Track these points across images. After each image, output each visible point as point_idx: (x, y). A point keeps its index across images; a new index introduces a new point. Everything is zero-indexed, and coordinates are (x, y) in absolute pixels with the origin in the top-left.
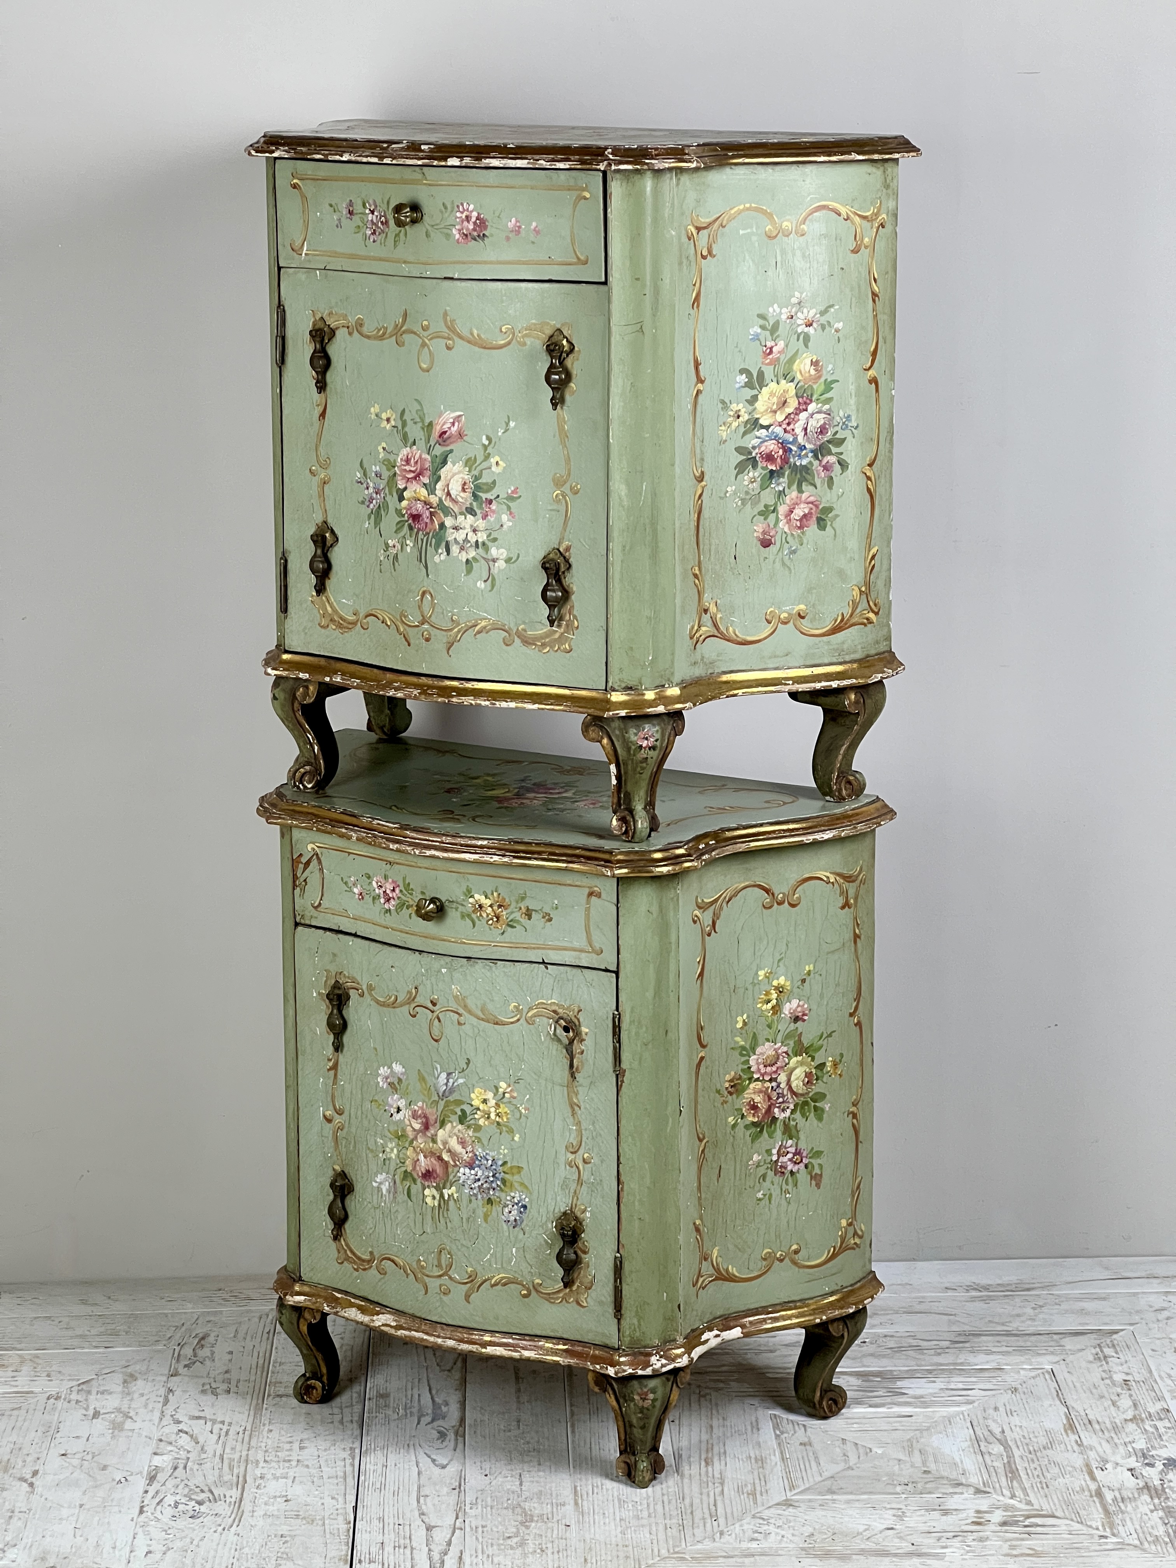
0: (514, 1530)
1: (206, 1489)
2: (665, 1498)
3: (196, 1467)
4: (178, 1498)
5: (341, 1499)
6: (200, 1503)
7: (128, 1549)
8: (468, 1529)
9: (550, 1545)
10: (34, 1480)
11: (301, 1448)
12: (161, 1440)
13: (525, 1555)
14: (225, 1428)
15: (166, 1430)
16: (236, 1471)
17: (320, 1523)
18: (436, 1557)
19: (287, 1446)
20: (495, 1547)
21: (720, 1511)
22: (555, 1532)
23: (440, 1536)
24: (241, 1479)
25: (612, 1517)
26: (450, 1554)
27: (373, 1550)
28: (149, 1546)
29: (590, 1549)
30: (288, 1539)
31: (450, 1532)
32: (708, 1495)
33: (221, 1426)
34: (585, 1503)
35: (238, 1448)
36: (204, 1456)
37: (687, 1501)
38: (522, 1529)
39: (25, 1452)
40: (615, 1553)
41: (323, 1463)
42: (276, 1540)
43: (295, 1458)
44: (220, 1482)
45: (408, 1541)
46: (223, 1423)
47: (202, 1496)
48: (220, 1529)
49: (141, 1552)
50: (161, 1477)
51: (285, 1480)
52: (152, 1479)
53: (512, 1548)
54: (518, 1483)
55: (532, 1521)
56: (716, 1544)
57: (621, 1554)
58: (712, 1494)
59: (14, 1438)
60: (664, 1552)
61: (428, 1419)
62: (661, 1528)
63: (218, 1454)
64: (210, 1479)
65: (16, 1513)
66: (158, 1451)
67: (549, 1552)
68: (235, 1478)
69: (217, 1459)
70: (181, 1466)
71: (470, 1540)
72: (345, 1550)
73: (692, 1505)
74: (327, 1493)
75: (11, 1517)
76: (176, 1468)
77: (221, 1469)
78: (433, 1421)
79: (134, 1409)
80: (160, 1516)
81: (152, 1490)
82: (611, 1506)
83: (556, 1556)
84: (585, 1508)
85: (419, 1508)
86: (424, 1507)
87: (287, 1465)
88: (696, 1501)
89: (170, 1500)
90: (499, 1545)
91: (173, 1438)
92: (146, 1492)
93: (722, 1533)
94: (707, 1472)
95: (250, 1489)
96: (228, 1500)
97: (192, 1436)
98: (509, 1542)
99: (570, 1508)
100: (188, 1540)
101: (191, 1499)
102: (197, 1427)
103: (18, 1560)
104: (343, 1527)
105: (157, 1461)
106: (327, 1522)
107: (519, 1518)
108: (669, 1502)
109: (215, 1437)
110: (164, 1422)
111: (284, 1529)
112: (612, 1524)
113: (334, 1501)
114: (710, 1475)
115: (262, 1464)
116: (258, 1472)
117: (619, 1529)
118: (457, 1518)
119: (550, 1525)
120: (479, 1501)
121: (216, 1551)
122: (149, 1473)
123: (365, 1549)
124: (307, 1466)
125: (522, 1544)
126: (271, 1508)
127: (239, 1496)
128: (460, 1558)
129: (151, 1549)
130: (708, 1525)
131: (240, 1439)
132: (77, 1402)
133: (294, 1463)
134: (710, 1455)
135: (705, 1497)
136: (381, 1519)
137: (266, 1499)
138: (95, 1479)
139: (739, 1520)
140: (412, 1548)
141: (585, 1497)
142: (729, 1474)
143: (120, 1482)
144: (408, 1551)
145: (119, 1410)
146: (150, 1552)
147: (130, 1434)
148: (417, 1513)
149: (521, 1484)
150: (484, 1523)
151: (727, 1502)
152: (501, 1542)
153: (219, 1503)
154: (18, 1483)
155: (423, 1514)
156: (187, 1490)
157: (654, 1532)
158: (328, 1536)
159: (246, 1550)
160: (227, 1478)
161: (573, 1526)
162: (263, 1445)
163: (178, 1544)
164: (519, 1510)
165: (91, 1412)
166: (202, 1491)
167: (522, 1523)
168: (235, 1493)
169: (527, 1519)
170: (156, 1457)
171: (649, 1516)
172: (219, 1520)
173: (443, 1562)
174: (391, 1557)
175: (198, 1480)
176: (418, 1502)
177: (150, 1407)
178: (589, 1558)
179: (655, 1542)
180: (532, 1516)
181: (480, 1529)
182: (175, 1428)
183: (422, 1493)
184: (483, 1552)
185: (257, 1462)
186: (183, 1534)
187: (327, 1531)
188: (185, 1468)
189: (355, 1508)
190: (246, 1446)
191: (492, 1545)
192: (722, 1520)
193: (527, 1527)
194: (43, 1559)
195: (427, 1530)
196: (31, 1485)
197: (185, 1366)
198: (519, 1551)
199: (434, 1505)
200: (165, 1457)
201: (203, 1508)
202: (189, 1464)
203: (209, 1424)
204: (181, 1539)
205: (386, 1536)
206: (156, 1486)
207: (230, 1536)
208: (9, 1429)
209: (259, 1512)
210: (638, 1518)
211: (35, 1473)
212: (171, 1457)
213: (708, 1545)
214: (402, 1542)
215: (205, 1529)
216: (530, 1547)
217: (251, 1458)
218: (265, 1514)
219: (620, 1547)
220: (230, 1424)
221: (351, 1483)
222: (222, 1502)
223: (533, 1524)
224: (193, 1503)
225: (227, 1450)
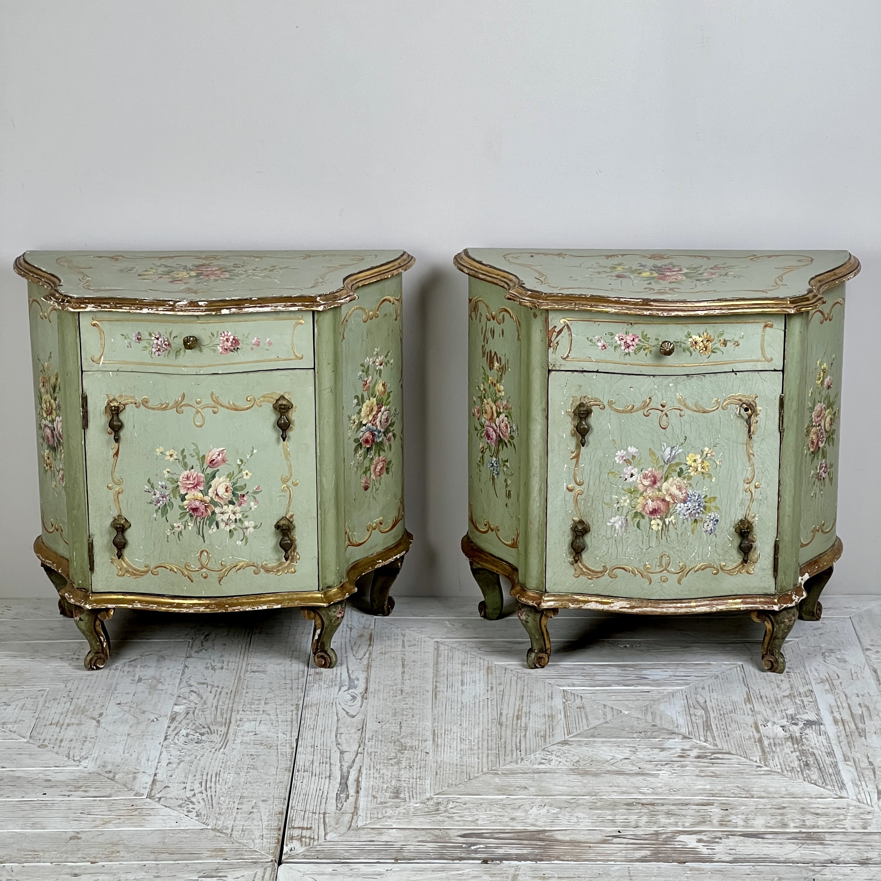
0: (394, 755)
1: (206, 726)
2: (490, 738)
3: (201, 713)
4: (188, 731)
5: (289, 734)
6: (202, 734)
7: (157, 761)
8: (366, 753)
9: (415, 764)
10: (100, 719)
11: (266, 704)
12: (179, 697)
13: (400, 770)
14: (219, 690)
15: (183, 690)
16: (225, 716)
17: (275, 748)
18: (345, 769)
19: (257, 702)
20: (382, 764)
21: (523, 746)
22: (419, 757)
23: (348, 757)
24: (228, 721)
25: (455, 748)
26: (354, 768)
27: (307, 764)
28: (169, 759)
29: (440, 767)
30: (255, 757)
31: (355, 754)
32: (516, 737)
33: (217, 689)
34: (439, 740)
35: (227, 702)
36: (205, 706)
37: (503, 740)
38: (399, 755)
39: (95, 701)
40: (455, 770)
41: (278, 713)
42: (247, 757)
43: (262, 709)
44: (215, 722)
45: (328, 760)
46: (218, 687)
47: (203, 730)
48: (213, 750)
49: (164, 763)
50: (179, 718)
51: (254, 722)
52: (173, 719)
53: (392, 765)
54: (399, 727)
55: (405, 749)
56: (519, 766)
57: (459, 770)
58: (518, 737)
59: (88, 693)
60: (485, 770)
61: (346, 688)
62: (485, 755)
63: (214, 705)
64: (209, 721)
65: (89, 739)
66: (178, 703)
67: (415, 768)
68: (224, 721)
69: (214, 709)
70: (191, 712)
71: (367, 760)
72: (290, 764)
73: (505, 742)
74: (280, 731)
75: (85, 741)
76: (188, 714)
77: (216, 715)
78: (349, 689)
79: (164, 677)
80: (177, 742)
81: (173, 726)
82: (455, 742)
83: (419, 770)
84: (439, 743)
85: (337, 741)
86: (339, 740)
87: (256, 713)
88: (509, 740)
89: (184, 732)
90: (384, 763)
91: (187, 695)
92: (169, 727)
93: (522, 759)
94: (517, 723)
95: (233, 726)
96: (219, 733)
97: (198, 695)
98: (391, 762)
99: (430, 742)
100: (193, 756)
101: (196, 732)
102: (202, 689)
103: (89, 767)
104: (289, 751)
105: (177, 709)
106: (279, 747)
107: (398, 748)
108: (492, 741)
109: (213, 695)
110: (181, 686)
111: (253, 751)
112: (455, 753)
113: (284, 736)
114: (519, 725)
115: (241, 712)
116: (238, 718)
117: (459, 756)
118: (359, 747)
119: (416, 752)
120: (374, 737)
121: (210, 763)
122: (171, 716)
123: (302, 763)
124: (269, 714)
125: (399, 763)
126: (245, 738)
127: (226, 731)
128: (360, 770)
129: (171, 761)
130: (514, 755)
131: (228, 697)
132: (128, 672)
133: (261, 712)
134: (520, 713)
135: (514, 738)
136: (313, 746)
137: (243, 733)
138: (138, 719)
139: (533, 752)
140: (331, 764)
141: (440, 736)
142: (531, 725)
143: (153, 721)
144: (328, 766)
145: (154, 678)
146: (170, 763)
147: (161, 692)
148: (335, 743)
149: (401, 728)
150: (376, 750)
151: (528, 741)
152: (386, 761)
153: (214, 735)
154: (91, 720)
155: (339, 744)
156: (194, 726)
157: (481, 758)
158: (279, 755)
159: (229, 763)
160: (219, 720)
161: (431, 754)
162: (242, 701)
163: (187, 759)
164: (397, 743)
165: (137, 678)
166: (204, 727)
167: (399, 751)
168: (224, 729)
169: (403, 748)
170: (176, 706)
171: (478, 748)
172: (213, 745)
173: (349, 772)
174: (318, 769)
175: (201, 721)
176: (336, 737)
177: (173, 676)
178: (439, 772)
179: (480, 763)
180: (406, 747)
181: (373, 754)
182: (188, 689)
183: (339, 732)
184: (374, 767)
185: (238, 711)
186: (190, 753)
187: (279, 753)
188: (194, 713)
189: (297, 740)
190: (231, 701)
191: (380, 763)
192: (523, 752)
193: (402, 753)
194: (104, 766)
195: (341, 753)
196: (98, 722)
197: (196, 652)
198: (396, 768)
199: (346, 739)
200: (182, 707)
201: (203, 738)
202: (197, 711)
203: (210, 687)
204: (189, 755)
205: (315, 756)
206: (175, 724)
207: (220, 755)
208: (85, 688)
209: (238, 741)
210: (471, 749)
211: (101, 715)
212: (185, 707)
213: (514, 766)
214: (325, 760)
215: (205, 750)
216: (404, 764)
217: (234, 709)
218: (242, 742)
219: (459, 766)
220: (222, 688)
221: (296, 725)
222: (216, 734)
223: (406, 752)
224: (198, 734)
225: (220, 703)
